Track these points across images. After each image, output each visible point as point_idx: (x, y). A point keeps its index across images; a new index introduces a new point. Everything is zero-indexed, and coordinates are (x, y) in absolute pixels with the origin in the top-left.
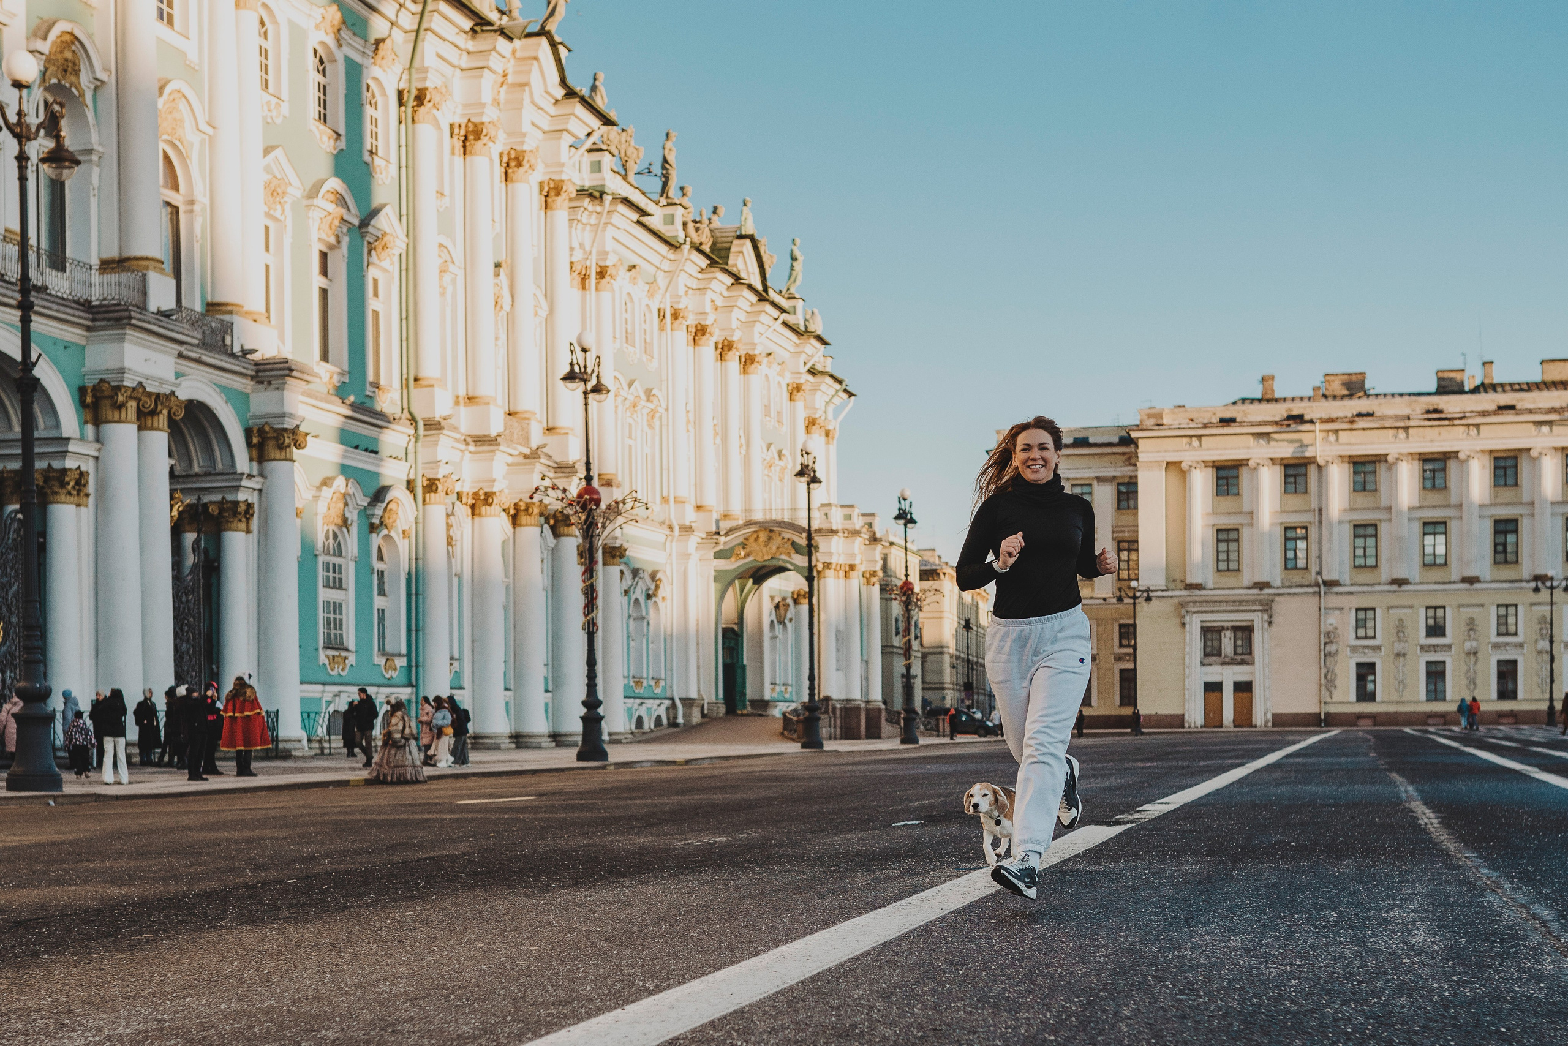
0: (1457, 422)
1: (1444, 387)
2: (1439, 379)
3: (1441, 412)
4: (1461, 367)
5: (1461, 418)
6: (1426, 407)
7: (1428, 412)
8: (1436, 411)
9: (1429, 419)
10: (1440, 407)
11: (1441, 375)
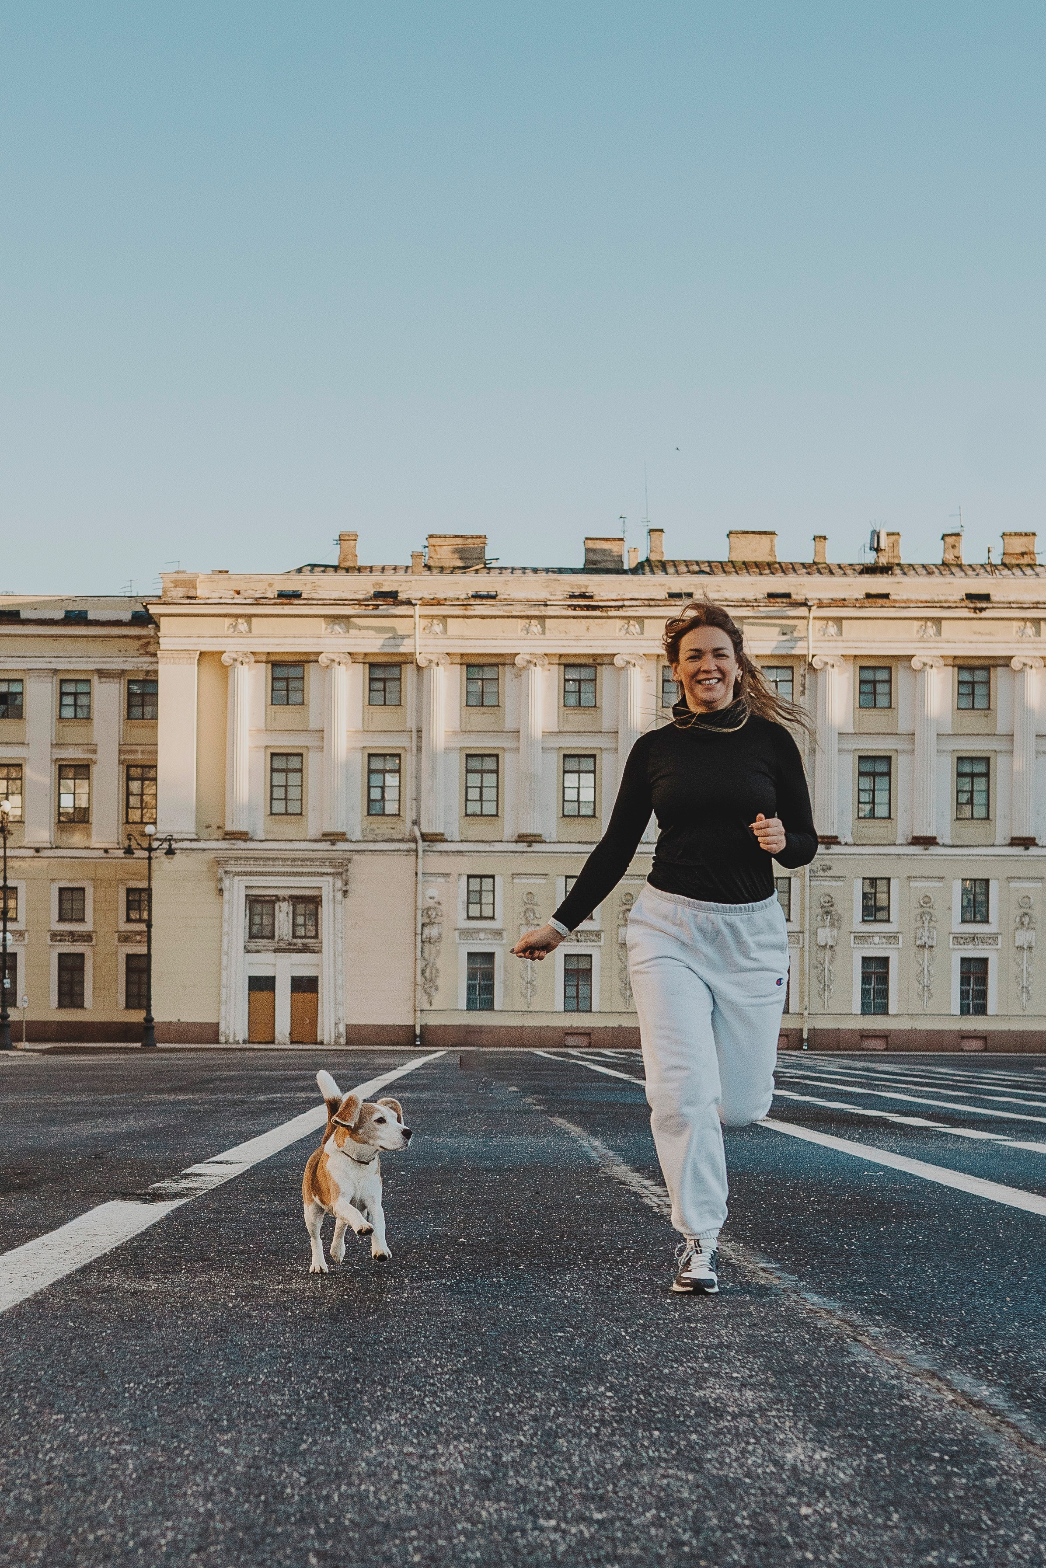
0: (613, 613)
1: (594, 563)
2: (588, 550)
3: (591, 597)
4: (621, 537)
5: (619, 608)
6: (569, 589)
7: (572, 597)
8: (583, 596)
9: (574, 607)
10: (590, 590)
11: (591, 545)
